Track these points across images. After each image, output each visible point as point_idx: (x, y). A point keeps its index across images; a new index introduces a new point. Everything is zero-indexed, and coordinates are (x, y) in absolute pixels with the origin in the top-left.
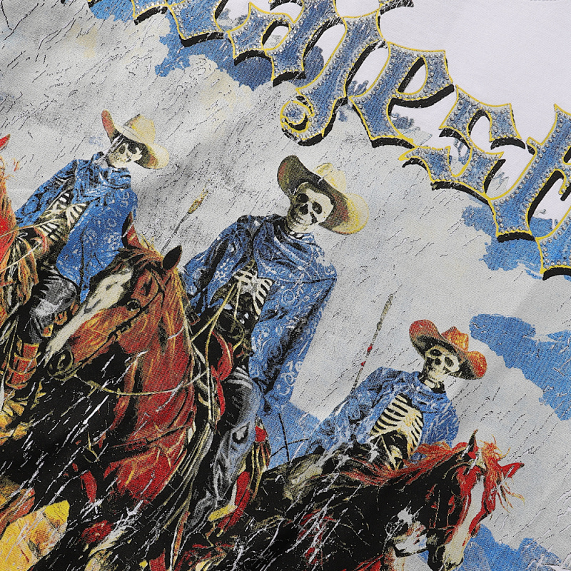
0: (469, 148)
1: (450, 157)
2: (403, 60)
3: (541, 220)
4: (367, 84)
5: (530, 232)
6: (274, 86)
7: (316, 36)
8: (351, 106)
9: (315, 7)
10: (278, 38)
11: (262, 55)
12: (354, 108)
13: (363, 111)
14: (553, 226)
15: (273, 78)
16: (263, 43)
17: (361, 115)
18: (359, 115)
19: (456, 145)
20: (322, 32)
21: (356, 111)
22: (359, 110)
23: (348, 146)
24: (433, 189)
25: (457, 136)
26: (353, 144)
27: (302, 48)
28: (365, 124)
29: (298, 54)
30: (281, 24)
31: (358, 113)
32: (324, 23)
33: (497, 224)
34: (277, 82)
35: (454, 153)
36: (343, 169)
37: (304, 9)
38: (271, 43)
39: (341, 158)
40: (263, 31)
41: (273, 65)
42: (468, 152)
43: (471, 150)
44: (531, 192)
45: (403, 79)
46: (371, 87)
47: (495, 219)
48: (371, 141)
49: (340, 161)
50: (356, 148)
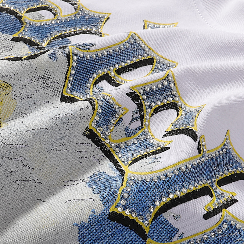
0: (142, 126)
1: (121, 120)
2: (137, 50)
3: (168, 224)
4: (93, 46)
5: (147, 229)
6: (11, 40)
7: (73, 33)
8: (67, 52)
9: (86, 17)
10: (41, 16)
11: (20, 18)
12: (68, 55)
13: (75, 64)
14: (175, 239)
15: (16, 35)
16: (27, 12)
17: (70, 67)
18: (69, 65)
19: (133, 114)
20: (80, 33)
21: (69, 59)
22: (71, 60)
23: (39, 84)
24: (84, 134)
25: (140, 107)
26: (44, 85)
27: (55, 34)
28: (68, 76)
29: (49, 35)
30: (51, 10)
31: (69, 62)
32: (86, 30)
33: (119, 197)
34: (15, 39)
35: (127, 119)
36: (18, 100)
37: (76, 13)
38: (33, 17)
39: (25, 89)
40: (33, 6)
41: (22, 29)
42: (139, 129)
43: (142, 130)
44: (178, 187)
45: (126, 65)
46: (95, 51)
47: (120, 191)
48: (62, 95)
49: (22, 91)
50: (44, 90)
